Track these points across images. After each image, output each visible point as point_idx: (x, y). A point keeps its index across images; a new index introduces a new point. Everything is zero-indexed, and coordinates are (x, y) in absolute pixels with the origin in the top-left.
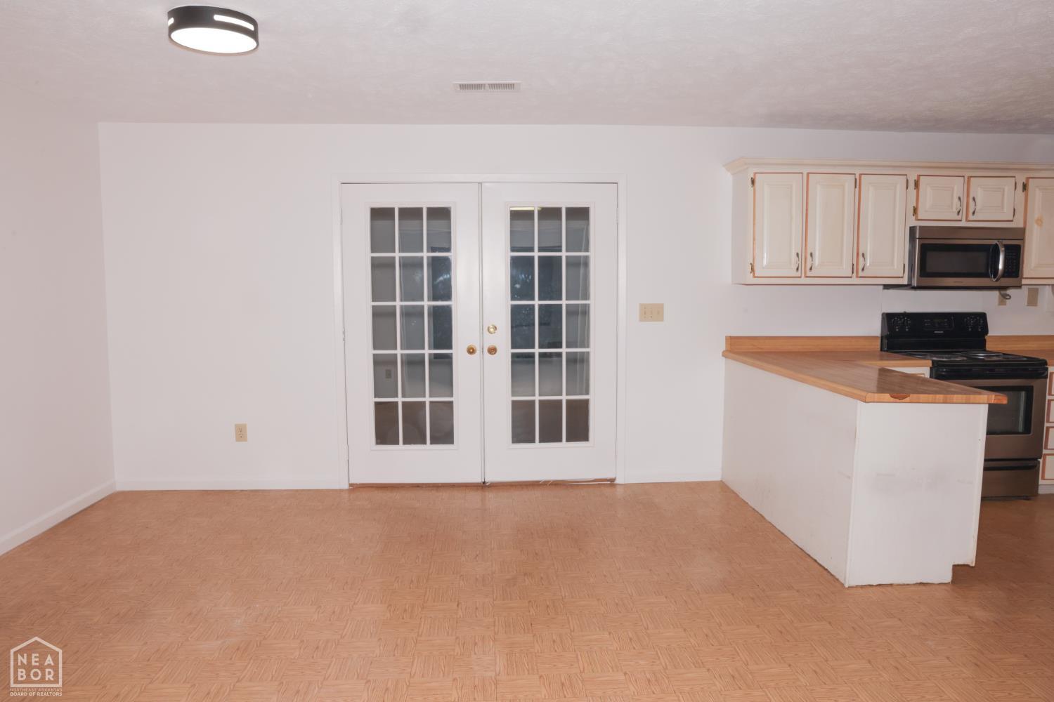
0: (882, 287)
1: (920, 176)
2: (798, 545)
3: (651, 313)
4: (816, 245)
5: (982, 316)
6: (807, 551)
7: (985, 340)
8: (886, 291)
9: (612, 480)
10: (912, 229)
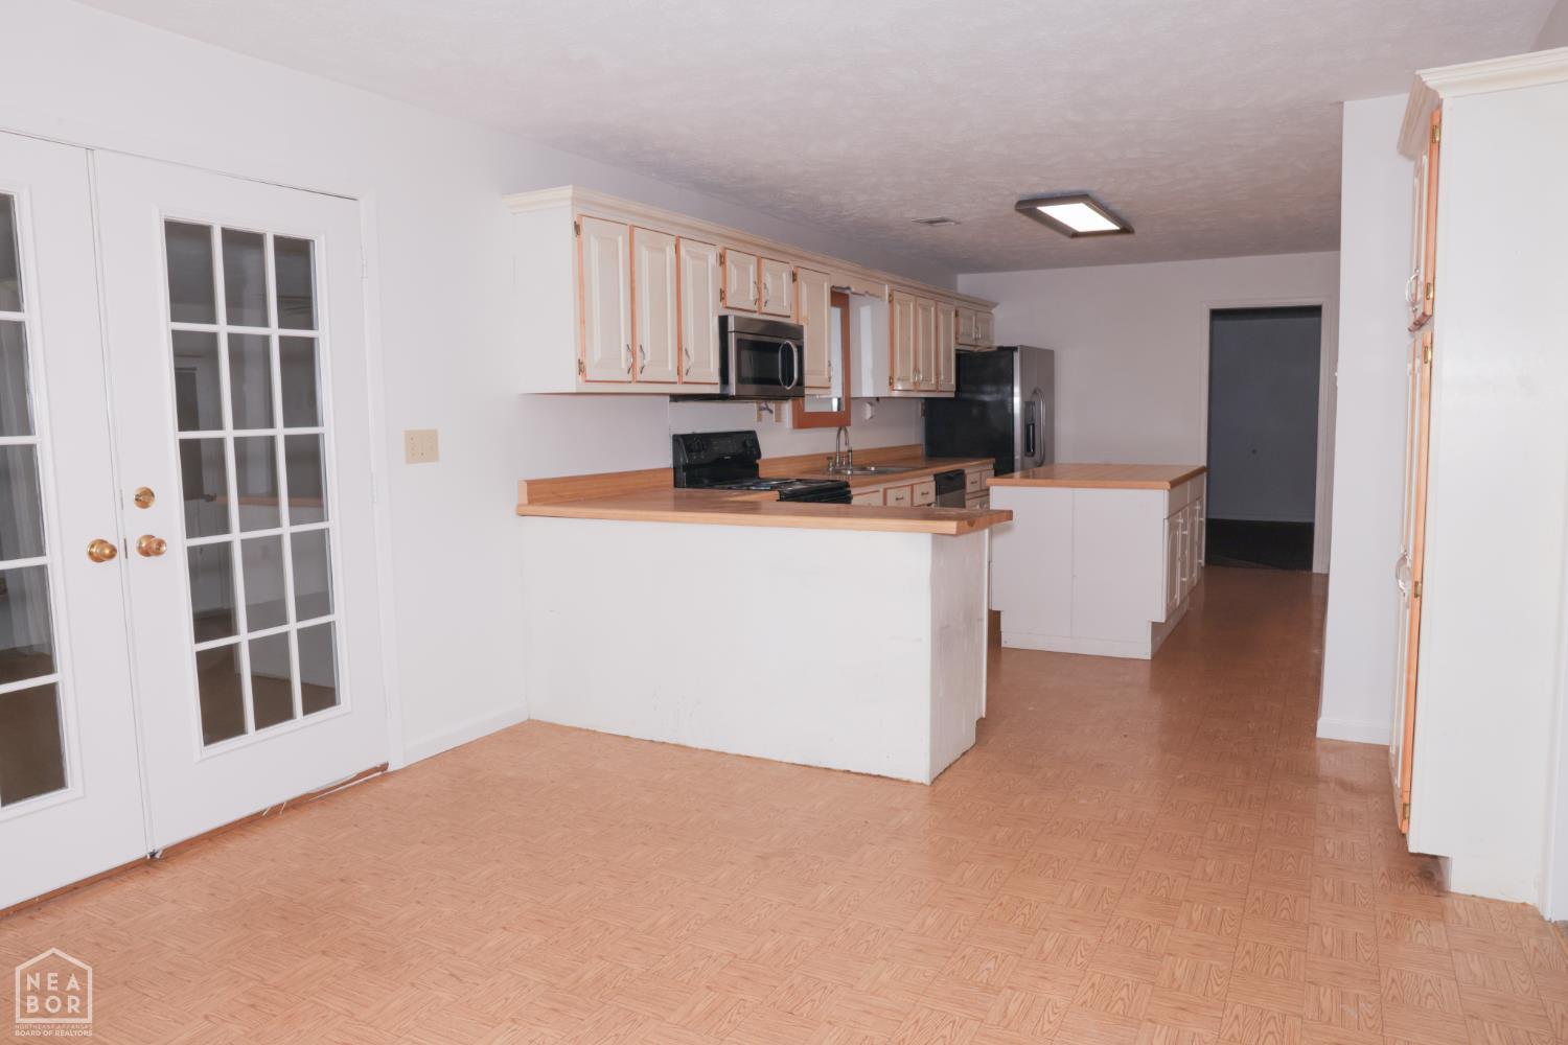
0: (668, 398)
1: (726, 248)
2: (795, 762)
3: (422, 446)
4: (645, 337)
5: (752, 435)
6: (820, 765)
7: (758, 465)
8: (674, 404)
9: (384, 767)
10: (723, 321)
